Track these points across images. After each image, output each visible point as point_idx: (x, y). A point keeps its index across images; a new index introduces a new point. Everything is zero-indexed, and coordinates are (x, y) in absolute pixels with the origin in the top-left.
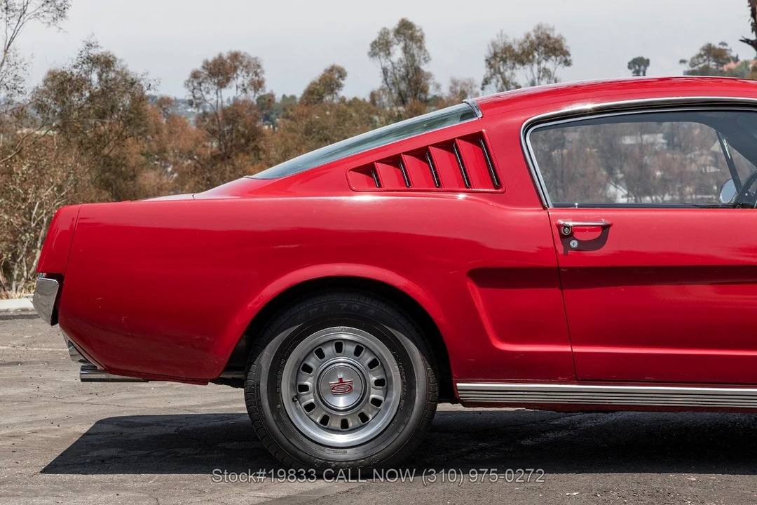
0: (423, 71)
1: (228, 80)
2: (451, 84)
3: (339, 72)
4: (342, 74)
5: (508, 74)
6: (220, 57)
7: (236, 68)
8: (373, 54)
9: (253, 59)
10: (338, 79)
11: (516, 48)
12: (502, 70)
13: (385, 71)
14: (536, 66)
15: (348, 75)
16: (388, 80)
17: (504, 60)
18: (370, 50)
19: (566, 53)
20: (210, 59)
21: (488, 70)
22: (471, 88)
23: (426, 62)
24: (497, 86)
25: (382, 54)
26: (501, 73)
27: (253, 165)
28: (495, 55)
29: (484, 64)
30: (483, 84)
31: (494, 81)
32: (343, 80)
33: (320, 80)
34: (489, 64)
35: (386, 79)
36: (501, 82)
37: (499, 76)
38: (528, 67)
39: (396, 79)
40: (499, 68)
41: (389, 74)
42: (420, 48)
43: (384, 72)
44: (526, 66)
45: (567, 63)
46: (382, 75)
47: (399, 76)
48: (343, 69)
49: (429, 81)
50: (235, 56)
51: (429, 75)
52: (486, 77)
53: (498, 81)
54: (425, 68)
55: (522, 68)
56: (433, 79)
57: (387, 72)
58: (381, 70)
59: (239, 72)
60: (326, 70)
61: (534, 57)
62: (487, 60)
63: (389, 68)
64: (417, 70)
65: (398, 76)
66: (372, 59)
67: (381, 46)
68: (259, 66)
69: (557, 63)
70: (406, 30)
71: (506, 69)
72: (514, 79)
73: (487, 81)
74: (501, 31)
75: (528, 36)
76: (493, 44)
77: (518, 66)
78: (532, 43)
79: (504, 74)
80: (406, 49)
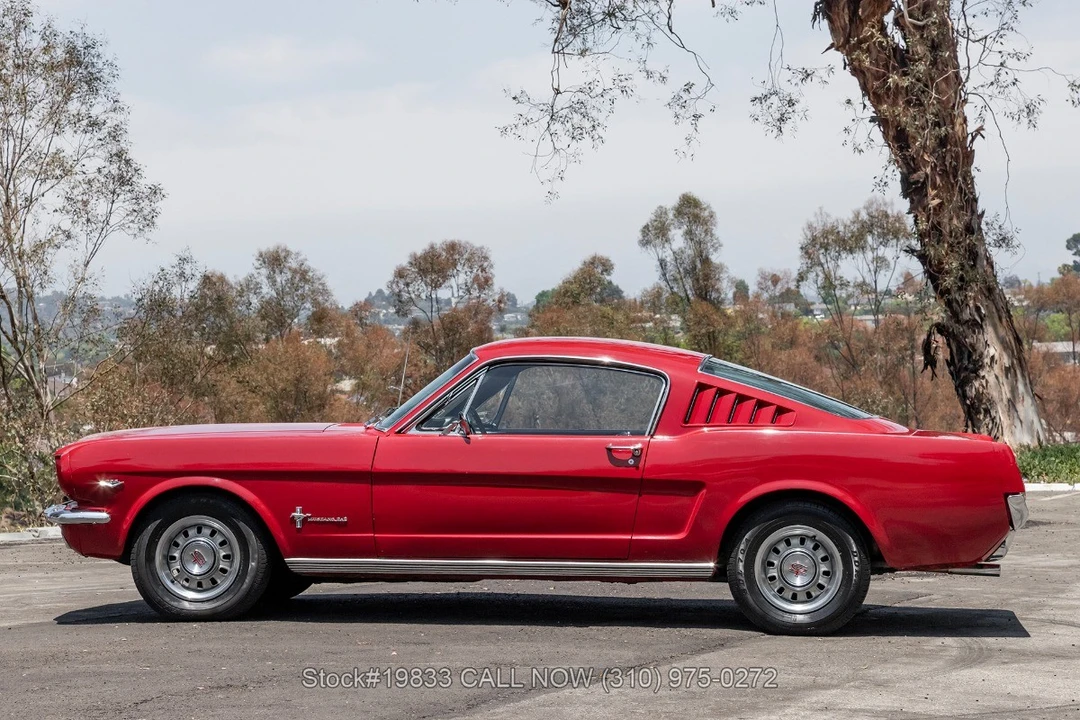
0: (713, 263)
1: (446, 278)
2: (759, 278)
3: (604, 265)
4: (607, 267)
5: (831, 265)
6: (432, 247)
7: (455, 265)
8: (645, 242)
9: (477, 249)
10: (602, 274)
11: (841, 228)
12: (823, 261)
13: (662, 263)
14: (870, 255)
16: (667, 275)
17: (826, 247)
18: (641, 237)
20: (419, 252)
21: (804, 261)
23: (716, 250)
24: (816, 282)
25: (658, 241)
26: (822, 265)
28: (814, 239)
29: (799, 253)
30: (798, 280)
31: (812, 276)
32: (609, 275)
33: (575, 278)
34: (807, 253)
35: (664, 275)
36: (821, 275)
37: (819, 269)
38: (859, 255)
39: (679, 273)
40: (818, 258)
41: (670, 267)
42: (708, 232)
44: (855, 255)
46: (659, 269)
47: (684, 269)
48: (608, 260)
49: (722, 275)
50: (452, 247)
51: (720, 268)
52: (801, 270)
53: (817, 275)
54: (715, 258)
55: (851, 256)
56: (726, 272)
57: (666, 265)
58: (658, 263)
59: (459, 267)
60: (585, 263)
61: (866, 242)
62: (802, 248)
63: (668, 259)
64: (706, 261)
65: (681, 270)
66: (644, 249)
67: (654, 232)
68: (486, 258)
69: (898, 249)
70: (690, 209)
71: (829, 259)
72: (839, 273)
73: (801, 278)
74: (820, 208)
75: (857, 215)
76: (810, 227)
77: (844, 255)
78: (863, 223)
79: (825, 266)
80: (689, 234)
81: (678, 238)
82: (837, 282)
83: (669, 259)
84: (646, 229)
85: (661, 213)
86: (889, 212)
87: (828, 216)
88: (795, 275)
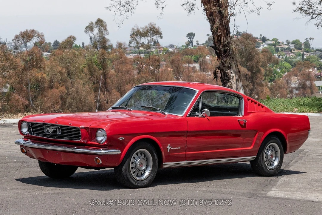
1: (30, 40)
4: (74, 39)
5: (138, 40)
6: (27, 30)
7: (32, 37)
10: (73, 41)
11: (141, 30)
13: (91, 38)
14: (149, 38)
17: (137, 35)
18: (85, 30)
19: (161, 34)
20: (23, 31)
21: (131, 39)
23: (107, 34)
24: (134, 45)
25: (90, 31)
27: (38, 73)
28: (134, 34)
30: (129, 44)
31: (133, 42)
32: (75, 41)
33: (66, 41)
34: (132, 36)
35: (91, 41)
37: (135, 41)
39: (95, 41)
40: (135, 38)
41: (93, 39)
42: (105, 29)
44: (145, 38)
45: (161, 37)
47: (97, 40)
48: (75, 37)
50: (33, 31)
51: (108, 40)
52: (130, 41)
53: (135, 43)
54: (107, 37)
58: (90, 38)
59: (34, 38)
60: (68, 37)
61: (148, 34)
62: (130, 35)
64: (104, 38)
66: (86, 33)
67: (89, 28)
68: (43, 36)
69: (157, 37)
70: (100, 23)
71: (138, 38)
74: (136, 24)
75: (146, 27)
76: (133, 29)
77: (143, 37)
78: (148, 30)
80: (99, 30)
81: (96, 31)
83: (93, 37)
84: (86, 28)
85: (91, 23)
86: (155, 26)
87: (138, 27)
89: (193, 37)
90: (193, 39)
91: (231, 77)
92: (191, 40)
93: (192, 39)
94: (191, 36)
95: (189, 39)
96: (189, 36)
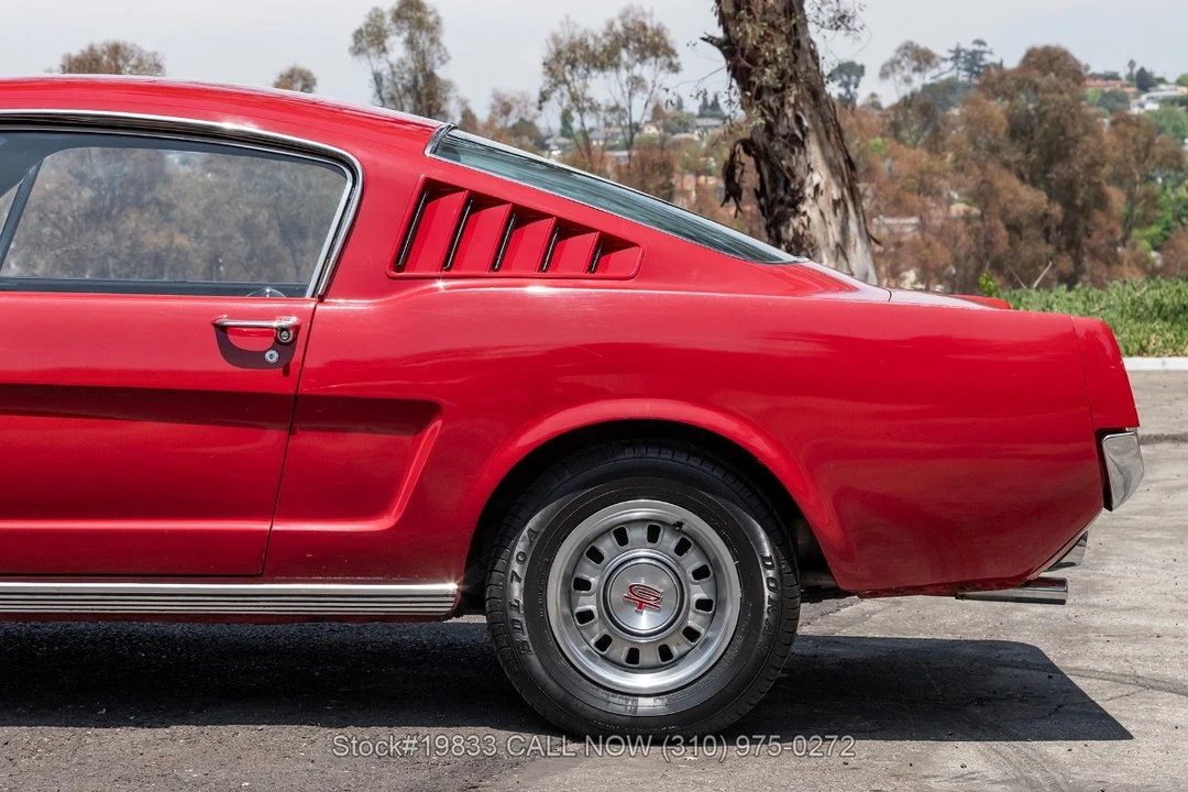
0: (438, 79)
2: (492, 101)
3: (304, 79)
4: (309, 81)
5: (579, 84)
6: (91, 50)
8: (358, 51)
9: (147, 54)
11: (591, 41)
12: (569, 78)
13: (378, 78)
14: (624, 74)
15: (318, 82)
16: (383, 92)
17: (572, 63)
18: (352, 44)
19: (671, 53)
20: (75, 54)
21: (547, 78)
22: (525, 107)
23: (442, 62)
24: (561, 104)
25: (372, 50)
26: (565, 82)
28: (558, 55)
29: (541, 69)
30: (540, 102)
31: (556, 95)
32: (311, 91)
34: (550, 69)
35: (379, 92)
36: (568, 96)
37: (565, 88)
38: (610, 74)
39: (397, 91)
40: (563, 75)
41: (386, 83)
42: (434, 40)
43: (376, 79)
44: (607, 73)
45: (673, 68)
46: (374, 84)
47: (403, 85)
48: (309, 74)
49: (449, 94)
50: (115, 49)
51: (448, 85)
52: (544, 89)
53: (562, 95)
54: (441, 72)
55: (601, 75)
56: (455, 90)
57: (381, 80)
58: (372, 77)
60: (282, 76)
61: (620, 58)
62: (544, 64)
63: (384, 73)
64: (430, 77)
65: (400, 87)
66: (355, 59)
67: (369, 39)
68: (158, 66)
69: (658, 68)
70: (412, 12)
71: (576, 77)
72: (589, 94)
73: (544, 97)
74: (567, 16)
75: (611, 25)
76: (554, 38)
77: (594, 73)
78: (617, 35)
79: (571, 85)
80: (411, 42)
81: (397, 47)
82: (586, 104)
83: (386, 73)
84: (357, 36)
85: (376, 16)
86: (647, 21)
87: (576, 25)
88: (535, 97)
89: (859, 77)
90: (856, 86)
91: (809, 191)
92: (848, 91)
93: (852, 88)
94: (849, 77)
95: (840, 86)
96: (841, 77)
